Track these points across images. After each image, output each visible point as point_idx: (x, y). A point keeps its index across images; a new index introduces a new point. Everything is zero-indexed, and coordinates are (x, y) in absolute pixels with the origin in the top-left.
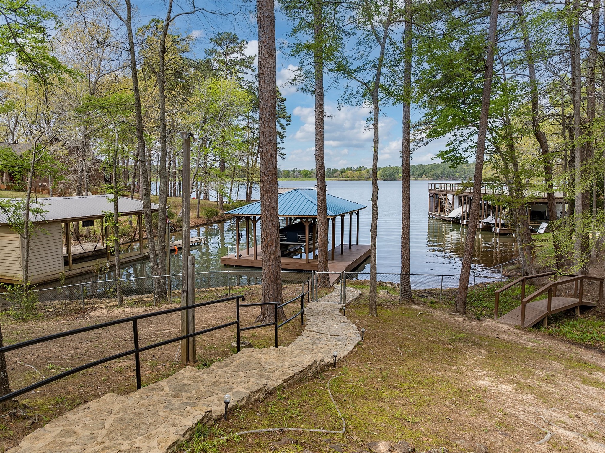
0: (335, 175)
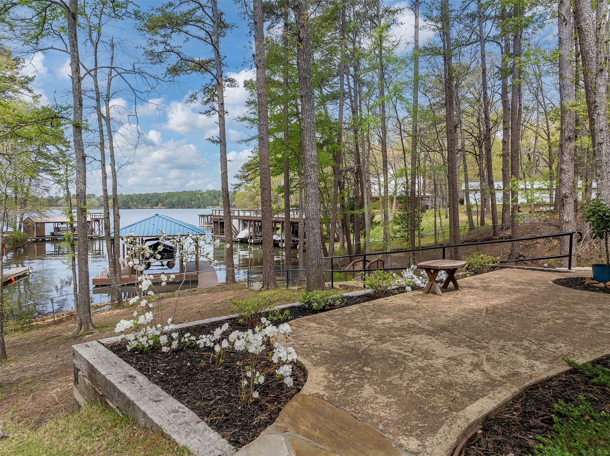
0: (59, 203)
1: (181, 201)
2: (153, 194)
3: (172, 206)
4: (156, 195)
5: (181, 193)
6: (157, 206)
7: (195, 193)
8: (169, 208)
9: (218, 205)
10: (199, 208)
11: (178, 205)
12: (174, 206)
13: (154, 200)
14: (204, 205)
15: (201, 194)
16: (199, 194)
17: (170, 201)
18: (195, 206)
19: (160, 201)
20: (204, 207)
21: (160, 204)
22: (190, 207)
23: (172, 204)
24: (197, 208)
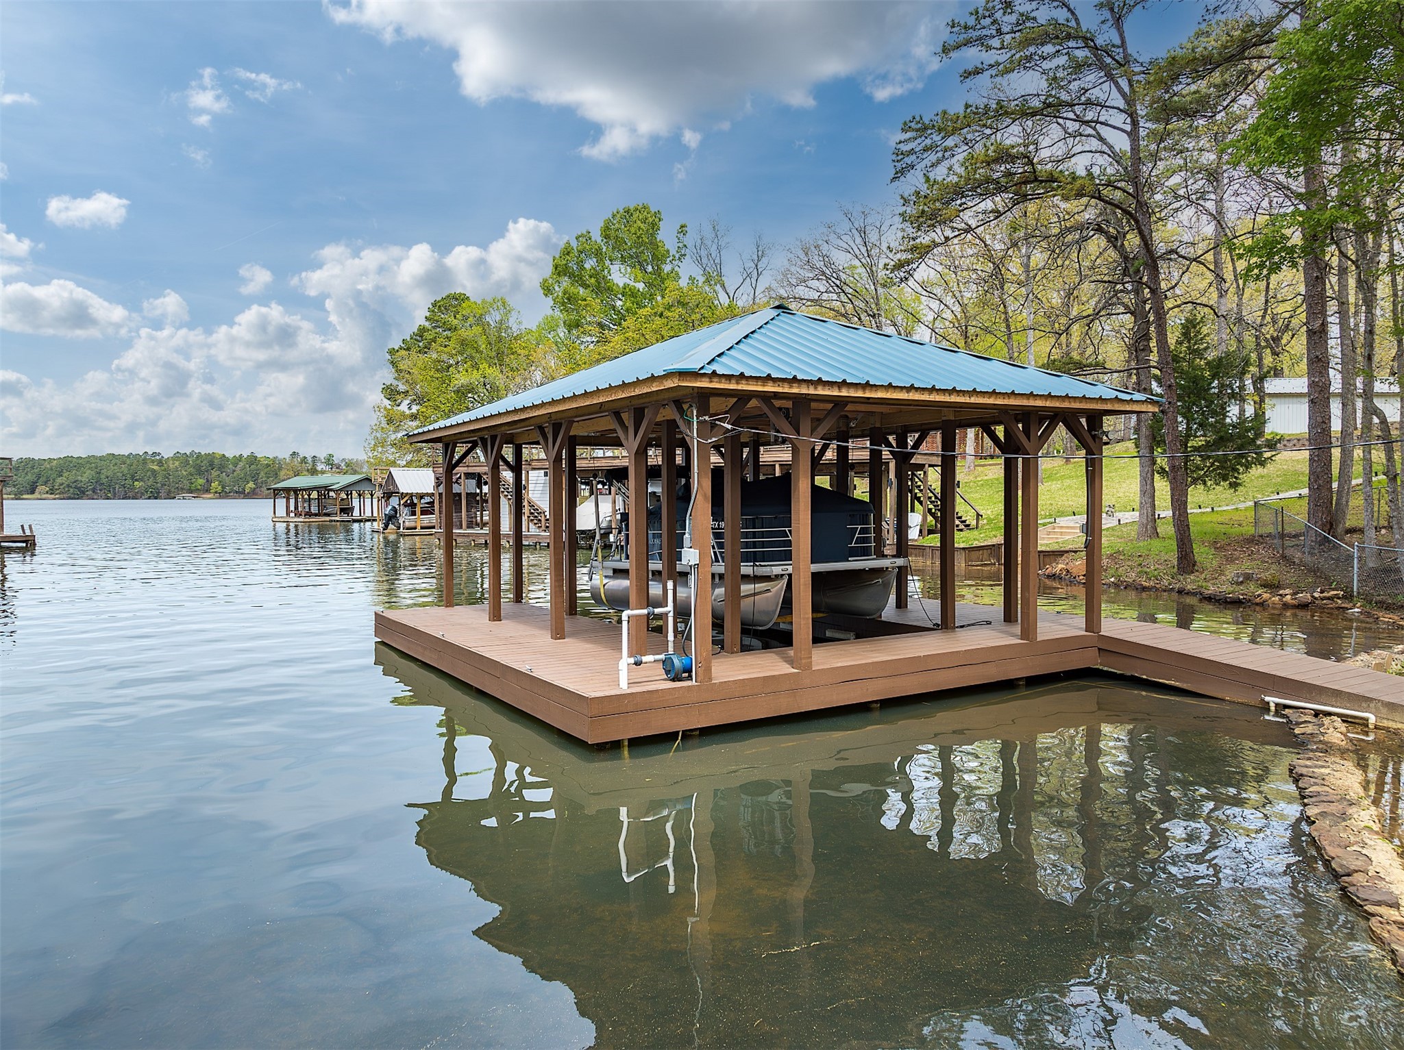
1: (104, 481)
2: (21, 460)
3: (79, 493)
4: (28, 464)
5: (101, 458)
6: (33, 492)
7: (143, 460)
8: (70, 499)
9: (208, 491)
10: (156, 498)
11: (94, 490)
12: (83, 492)
13: (24, 479)
14: (170, 492)
15: (160, 463)
16: (153, 462)
17: (72, 478)
18: (142, 494)
19: (43, 479)
20: (170, 496)
21: (42, 488)
22: (129, 494)
23: (79, 489)
24: (149, 498)
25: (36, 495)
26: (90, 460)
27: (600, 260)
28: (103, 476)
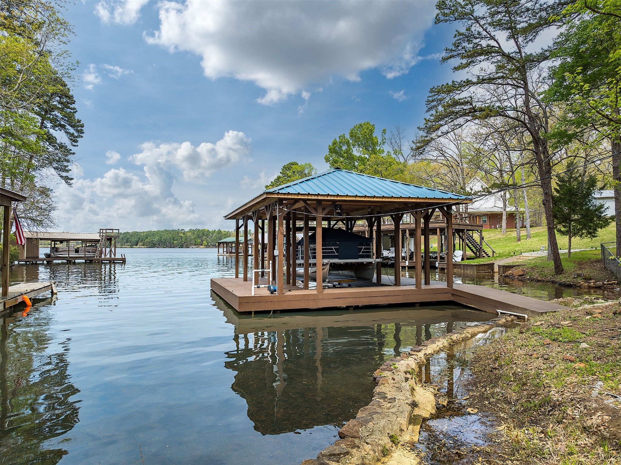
2: (133, 233)
4: (136, 234)
5: (162, 232)
6: (137, 245)
7: (177, 232)
8: (150, 247)
9: (202, 245)
10: (182, 248)
11: (159, 244)
12: (155, 245)
13: (134, 239)
14: (187, 245)
15: (184, 233)
16: (181, 233)
17: (151, 240)
18: (177, 246)
19: (141, 240)
20: (187, 247)
21: (140, 243)
22: (172, 246)
23: (153, 244)
24: (179, 247)
25: (138, 246)
26: (158, 232)
27: (349, 146)
28: (162, 239)
